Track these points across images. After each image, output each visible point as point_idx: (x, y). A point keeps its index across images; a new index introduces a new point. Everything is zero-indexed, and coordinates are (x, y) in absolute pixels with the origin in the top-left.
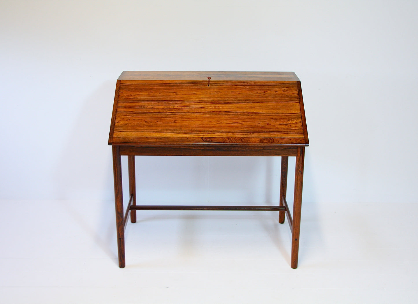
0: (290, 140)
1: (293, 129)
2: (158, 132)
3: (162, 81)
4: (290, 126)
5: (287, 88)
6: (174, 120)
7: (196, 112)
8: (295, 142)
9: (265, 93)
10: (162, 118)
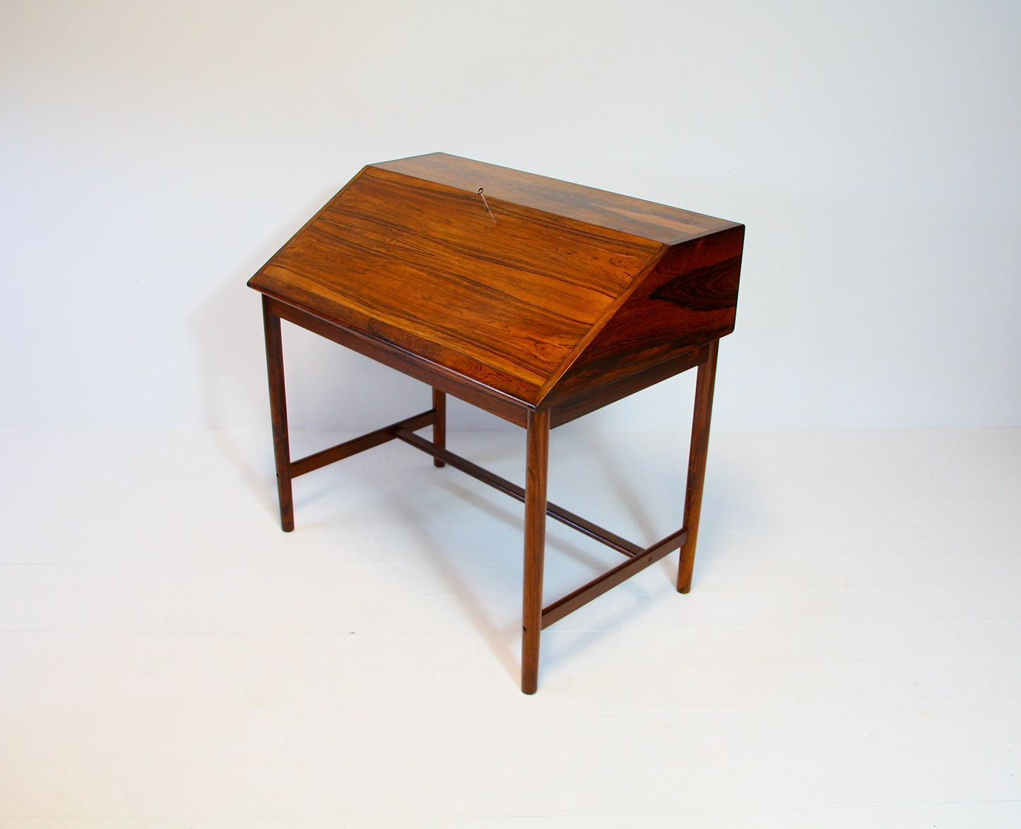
0: (511, 381)
1: (540, 359)
2: (323, 284)
3: (425, 182)
4: (543, 348)
5: (626, 254)
6: (366, 267)
7: (414, 261)
8: (513, 390)
9: (570, 254)
10: (354, 259)
